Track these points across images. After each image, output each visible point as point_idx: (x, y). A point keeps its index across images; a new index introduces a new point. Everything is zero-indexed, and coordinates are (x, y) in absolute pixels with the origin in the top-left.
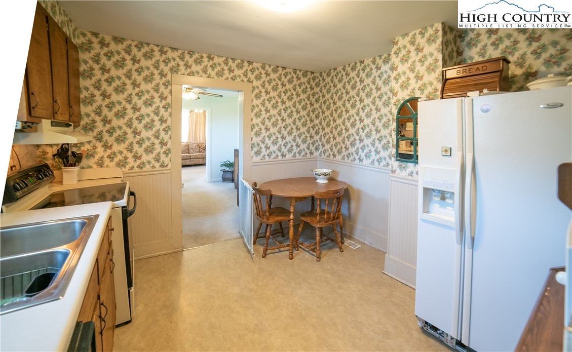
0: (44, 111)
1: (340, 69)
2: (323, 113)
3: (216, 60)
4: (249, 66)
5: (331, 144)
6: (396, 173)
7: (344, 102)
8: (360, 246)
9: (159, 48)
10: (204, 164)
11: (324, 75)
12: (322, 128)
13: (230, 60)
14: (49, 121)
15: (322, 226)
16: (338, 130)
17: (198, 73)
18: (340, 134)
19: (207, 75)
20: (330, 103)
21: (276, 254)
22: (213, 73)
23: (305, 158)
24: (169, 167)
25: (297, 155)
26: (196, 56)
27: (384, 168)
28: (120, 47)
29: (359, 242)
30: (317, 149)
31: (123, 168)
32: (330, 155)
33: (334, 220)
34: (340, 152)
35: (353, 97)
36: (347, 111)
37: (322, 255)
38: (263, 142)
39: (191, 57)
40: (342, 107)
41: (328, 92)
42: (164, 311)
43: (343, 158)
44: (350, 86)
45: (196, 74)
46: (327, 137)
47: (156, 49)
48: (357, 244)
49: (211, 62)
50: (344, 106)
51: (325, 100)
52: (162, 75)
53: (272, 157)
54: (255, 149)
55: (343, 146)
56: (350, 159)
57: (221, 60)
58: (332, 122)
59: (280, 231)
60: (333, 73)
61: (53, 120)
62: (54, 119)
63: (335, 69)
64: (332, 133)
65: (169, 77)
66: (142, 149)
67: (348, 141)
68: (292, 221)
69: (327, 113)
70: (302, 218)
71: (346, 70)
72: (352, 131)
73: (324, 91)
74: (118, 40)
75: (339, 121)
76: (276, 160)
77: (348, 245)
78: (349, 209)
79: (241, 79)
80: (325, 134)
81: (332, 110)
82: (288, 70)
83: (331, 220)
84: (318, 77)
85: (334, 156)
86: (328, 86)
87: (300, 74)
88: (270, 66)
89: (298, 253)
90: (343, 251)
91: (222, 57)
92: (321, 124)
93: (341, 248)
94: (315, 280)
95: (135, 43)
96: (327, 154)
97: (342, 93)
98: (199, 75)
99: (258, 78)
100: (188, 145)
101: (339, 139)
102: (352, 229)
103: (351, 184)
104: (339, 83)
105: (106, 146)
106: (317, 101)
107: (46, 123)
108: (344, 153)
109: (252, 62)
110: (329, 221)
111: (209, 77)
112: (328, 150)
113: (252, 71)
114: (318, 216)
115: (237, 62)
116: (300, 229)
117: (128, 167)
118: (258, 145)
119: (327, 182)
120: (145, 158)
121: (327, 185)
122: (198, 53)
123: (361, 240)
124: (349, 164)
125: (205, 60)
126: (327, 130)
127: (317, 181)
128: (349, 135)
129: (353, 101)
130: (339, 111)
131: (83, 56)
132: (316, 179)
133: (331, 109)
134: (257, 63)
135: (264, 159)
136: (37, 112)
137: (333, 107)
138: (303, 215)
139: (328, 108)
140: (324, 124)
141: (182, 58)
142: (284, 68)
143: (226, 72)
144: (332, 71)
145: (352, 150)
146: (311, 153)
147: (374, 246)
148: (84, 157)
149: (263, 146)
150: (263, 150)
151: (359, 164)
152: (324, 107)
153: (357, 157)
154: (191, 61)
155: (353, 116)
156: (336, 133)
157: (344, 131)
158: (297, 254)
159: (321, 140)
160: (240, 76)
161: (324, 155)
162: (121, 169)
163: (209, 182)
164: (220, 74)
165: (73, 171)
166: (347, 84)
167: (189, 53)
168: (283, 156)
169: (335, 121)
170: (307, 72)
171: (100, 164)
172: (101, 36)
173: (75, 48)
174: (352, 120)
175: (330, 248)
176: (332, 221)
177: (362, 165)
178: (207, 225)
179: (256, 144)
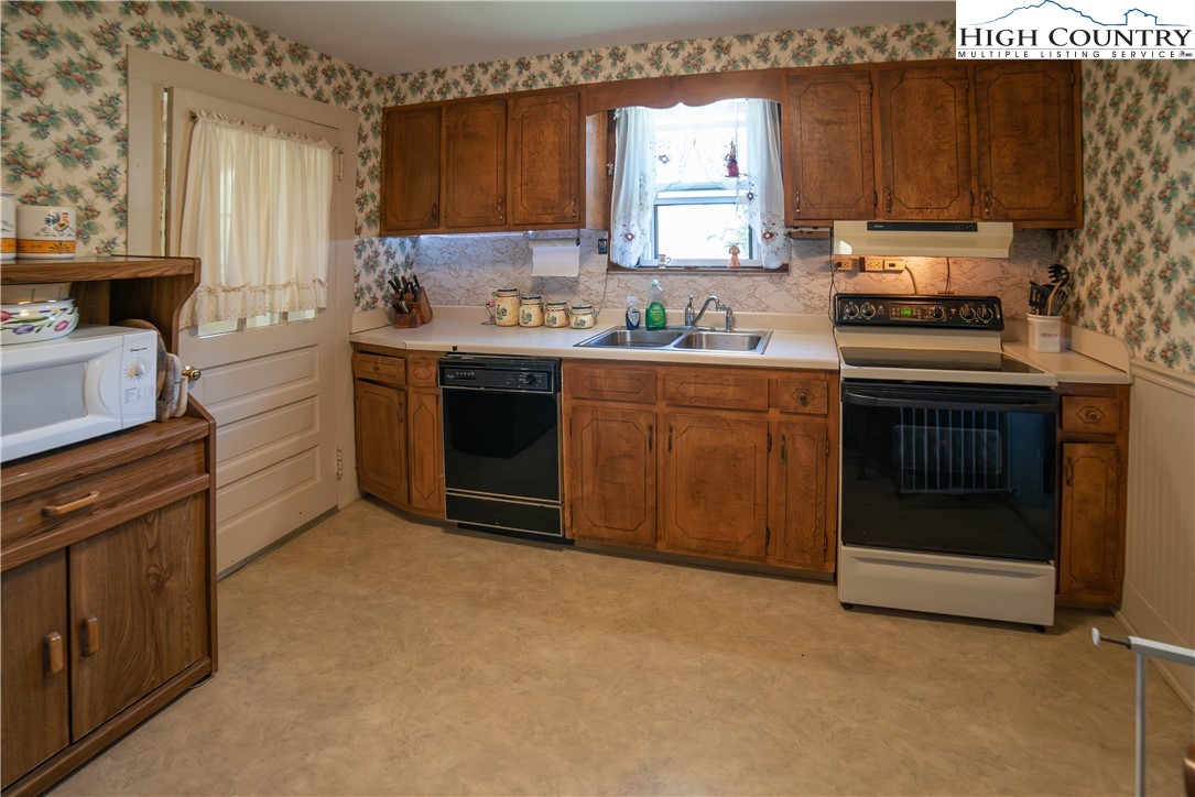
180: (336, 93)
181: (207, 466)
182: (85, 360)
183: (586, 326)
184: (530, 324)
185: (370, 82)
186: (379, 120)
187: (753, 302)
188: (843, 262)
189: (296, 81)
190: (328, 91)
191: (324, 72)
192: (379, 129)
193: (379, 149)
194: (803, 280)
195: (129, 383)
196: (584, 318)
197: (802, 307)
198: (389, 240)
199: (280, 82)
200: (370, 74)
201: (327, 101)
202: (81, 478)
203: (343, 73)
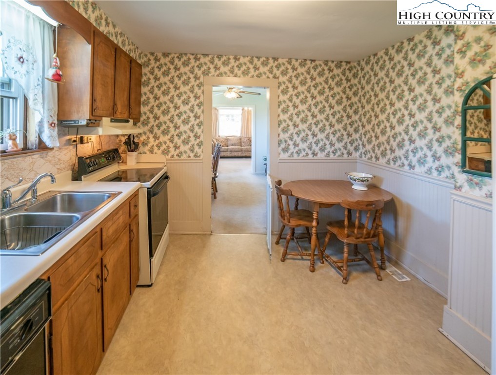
0: (104, 112)
1: (381, 53)
2: (363, 107)
3: (242, 60)
4: (274, 62)
5: (373, 144)
6: (463, 190)
7: (388, 93)
8: (408, 279)
9: (194, 56)
10: (250, 157)
11: (363, 63)
12: (362, 125)
13: (255, 58)
14: (109, 119)
15: (351, 242)
16: (381, 128)
17: (226, 73)
18: (383, 132)
19: (234, 75)
20: (371, 96)
21: (297, 261)
22: (240, 73)
23: (342, 158)
24: (201, 157)
25: (332, 155)
26: (224, 58)
27: (447, 180)
28: (167, 60)
29: (409, 274)
30: (356, 149)
31: (167, 156)
32: (372, 157)
33: (369, 237)
34: (384, 154)
35: (400, 86)
36: (392, 104)
37: (351, 277)
38: (291, 139)
39: (220, 60)
40: (385, 99)
41: (368, 82)
42: (177, 287)
43: (388, 162)
44: (395, 73)
45: (224, 74)
46: (368, 136)
47: (192, 57)
48: (404, 276)
49: (238, 62)
50: (388, 98)
51: (365, 93)
52: (196, 78)
53: (301, 155)
54: (283, 146)
55: (388, 147)
56: (397, 164)
57: (246, 60)
58: (373, 118)
59: (307, 236)
60: (373, 60)
61: (113, 118)
62: (114, 116)
63: (375, 55)
64: (373, 131)
65: (202, 79)
66: (181, 140)
67: (395, 141)
68: (314, 229)
69: (368, 107)
70: (329, 228)
71: (389, 54)
72: (399, 129)
73: (363, 82)
74: (166, 55)
75: (382, 117)
76: (306, 158)
77: (390, 273)
78: (396, 226)
79: (266, 76)
80: (366, 132)
81: (374, 104)
82: (317, 63)
83: (363, 237)
84: (355, 67)
85: (377, 159)
86: (367, 76)
87: (333, 65)
88: (297, 60)
89: (323, 267)
90: (381, 280)
91: (247, 57)
92: (360, 120)
93: (378, 275)
94: (334, 306)
95: (177, 55)
96: (368, 156)
97: (385, 83)
98: (227, 75)
99: (284, 73)
100: (240, 139)
101: (383, 139)
102: (399, 253)
103: (398, 196)
104: (381, 71)
105: (156, 138)
106: (355, 94)
107: (106, 121)
108: (389, 156)
109: (278, 58)
110: (361, 237)
111: (236, 76)
112: (369, 152)
113: (278, 67)
114: (346, 229)
115: (262, 60)
116: (327, 239)
117: (170, 155)
118: (286, 141)
119: (365, 189)
120: (183, 148)
121: (365, 193)
122: (226, 56)
123: (412, 272)
124: (395, 171)
125: (232, 61)
126: (368, 127)
127: (353, 187)
128: (396, 134)
129: (400, 92)
130: (382, 104)
131: (145, 70)
132: (353, 184)
133: (372, 103)
134: (282, 58)
135: (293, 156)
136: (98, 112)
137: (374, 101)
138: (330, 224)
139: (368, 102)
140: (364, 120)
141: (212, 62)
142: (313, 61)
143: (252, 70)
144: (372, 58)
145: (399, 153)
146: (349, 154)
147: (432, 286)
148: (140, 145)
149: (291, 143)
150: (292, 147)
151: (409, 171)
152: (364, 101)
153: (406, 163)
154: (219, 63)
155: (400, 110)
156: (378, 131)
157: (388, 129)
158: (321, 267)
159: (361, 139)
160: (265, 73)
161: (365, 157)
162: (165, 156)
163: (253, 174)
164: (245, 73)
165: (133, 155)
166: (391, 71)
167: (218, 57)
168: (314, 154)
169: (377, 116)
170: (341, 62)
171: (152, 152)
172: (155, 54)
173: (140, 66)
174: (399, 115)
175: (365, 271)
176: (365, 238)
177: (414, 174)
178: (238, 215)
179: (283, 141)
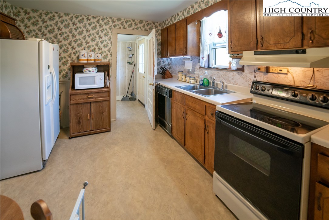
180: (149, 28)
181: (109, 96)
182: (95, 76)
183: (192, 83)
184: (183, 81)
185: (157, 25)
186: (160, 32)
187: (233, 81)
188: (261, 68)
189: (140, 28)
190: (147, 28)
191: (147, 25)
192: (160, 34)
193: (161, 39)
194: (249, 75)
195: (100, 81)
196: (191, 81)
197: (248, 85)
198: (163, 59)
199: (137, 29)
200: (158, 23)
201: (147, 30)
202: (92, 93)
203: (151, 24)
